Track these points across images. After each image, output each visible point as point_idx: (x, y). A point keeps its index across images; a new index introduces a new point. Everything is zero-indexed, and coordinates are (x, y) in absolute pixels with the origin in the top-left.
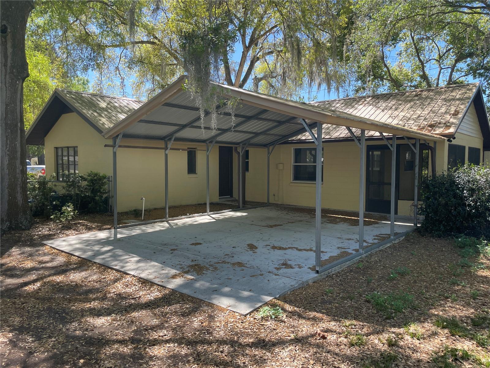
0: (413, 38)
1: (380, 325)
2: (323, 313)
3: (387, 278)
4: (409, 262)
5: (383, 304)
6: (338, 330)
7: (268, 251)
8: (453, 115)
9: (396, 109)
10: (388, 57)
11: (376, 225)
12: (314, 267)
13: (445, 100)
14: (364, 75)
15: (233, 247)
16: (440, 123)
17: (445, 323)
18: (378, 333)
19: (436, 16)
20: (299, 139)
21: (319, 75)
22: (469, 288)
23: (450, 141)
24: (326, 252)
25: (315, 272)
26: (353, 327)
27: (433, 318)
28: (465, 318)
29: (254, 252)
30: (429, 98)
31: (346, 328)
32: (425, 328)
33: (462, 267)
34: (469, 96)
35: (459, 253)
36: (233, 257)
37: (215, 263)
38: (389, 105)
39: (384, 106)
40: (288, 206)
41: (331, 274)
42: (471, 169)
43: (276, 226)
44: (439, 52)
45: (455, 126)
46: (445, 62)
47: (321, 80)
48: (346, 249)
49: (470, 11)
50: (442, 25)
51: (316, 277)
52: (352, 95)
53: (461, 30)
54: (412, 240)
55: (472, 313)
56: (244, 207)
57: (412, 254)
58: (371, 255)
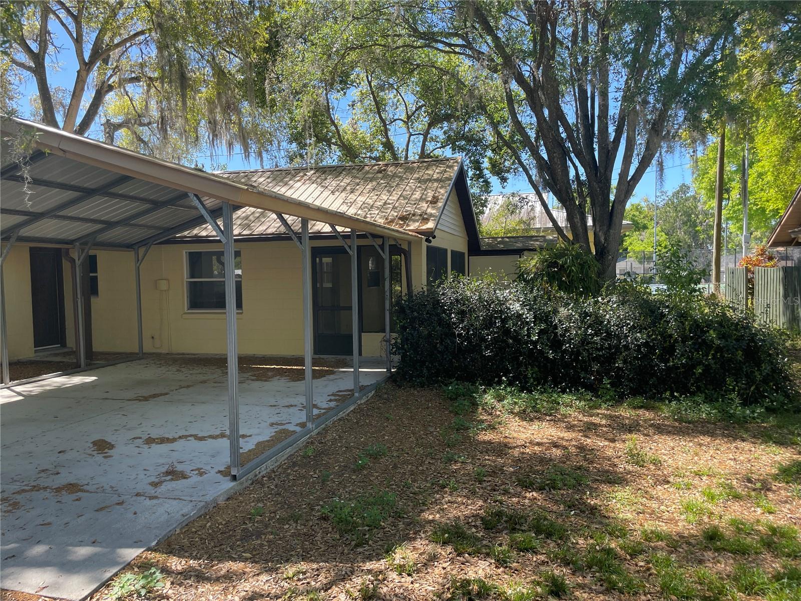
0: (370, 83)
1: (347, 561)
2: (245, 560)
3: (352, 467)
4: (383, 432)
5: (350, 518)
6: (274, 590)
7: (137, 450)
8: (431, 202)
9: (352, 192)
10: (335, 109)
11: (332, 377)
12: (229, 467)
13: (419, 180)
14: (300, 134)
15: (60, 452)
16: (414, 215)
17: (446, 535)
18: (343, 580)
19: (402, 52)
20: (196, 236)
21: (227, 129)
22: (471, 465)
23: (430, 241)
24: (250, 436)
25: (229, 478)
26: (301, 576)
27: (428, 528)
28: (473, 518)
29: (105, 457)
30: (397, 177)
31: (289, 581)
32: (417, 549)
33: (457, 430)
34: (450, 176)
35: (451, 409)
36: (58, 473)
37: (14, 494)
38: (342, 184)
39: (334, 185)
40: (181, 356)
41: (260, 475)
42: (460, 282)
43: (154, 397)
44: (407, 109)
45: (435, 220)
46: (416, 124)
47: (231, 137)
48: (284, 424)
49: (447, 49)
50: (409, 67)
51: (231, 488)
52: (283, 164)
53: (436, 78)
54: (386, 396)
55: (481, 507)
56: (90, 364)
57: (388, 419)
58: (326, 430)
